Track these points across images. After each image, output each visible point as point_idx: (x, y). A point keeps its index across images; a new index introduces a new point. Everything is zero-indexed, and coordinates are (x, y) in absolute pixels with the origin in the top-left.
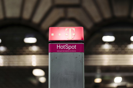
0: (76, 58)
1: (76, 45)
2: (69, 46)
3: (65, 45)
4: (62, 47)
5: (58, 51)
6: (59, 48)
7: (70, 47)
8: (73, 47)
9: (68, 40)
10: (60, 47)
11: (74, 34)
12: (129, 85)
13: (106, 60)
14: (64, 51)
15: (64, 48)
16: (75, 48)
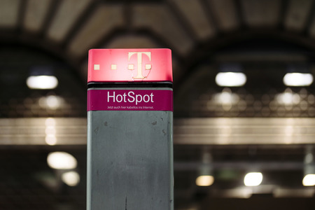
0: (154, 124)
1: (154, 92)
2: (137, 96)
3: (127, 94)
4: (119, 98)
5: (109, 108)
6: (111, 99)
7: (139, 98)
8: (146, 98)
9: (133, 80)
10: (114, 97)
11: (148, 67)
12: (279, 192)
13: (225, 131)
14: (124, 108)
15: (125, 101)
16: (152, 101)
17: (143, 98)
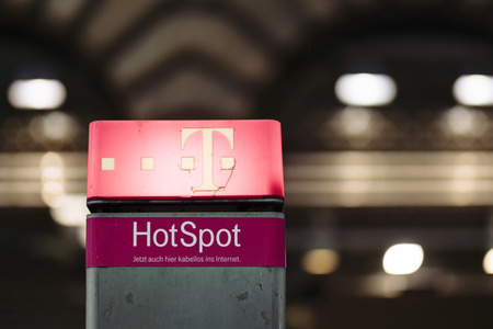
0: (242, 297)
1: (242, 223)
2: (201, 232)
3: (178, 227)
4: (161, 238)
5: (136, 259)
6: (142, 239)
7: (207, 238)
8: (224, 238)
9: (193, 195)
10: (148, 233)
11: (228, 163)
14: (173, 260)
15: (174, 245)
16: (237, 245)
17: (215, 238)
